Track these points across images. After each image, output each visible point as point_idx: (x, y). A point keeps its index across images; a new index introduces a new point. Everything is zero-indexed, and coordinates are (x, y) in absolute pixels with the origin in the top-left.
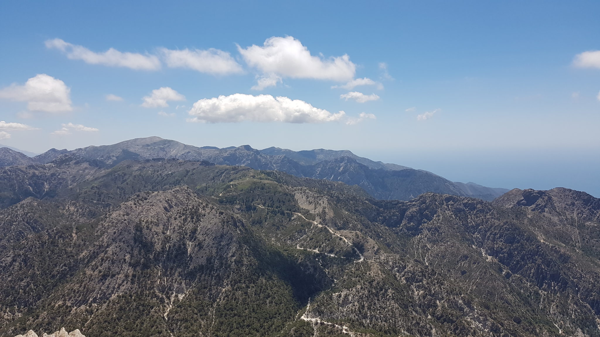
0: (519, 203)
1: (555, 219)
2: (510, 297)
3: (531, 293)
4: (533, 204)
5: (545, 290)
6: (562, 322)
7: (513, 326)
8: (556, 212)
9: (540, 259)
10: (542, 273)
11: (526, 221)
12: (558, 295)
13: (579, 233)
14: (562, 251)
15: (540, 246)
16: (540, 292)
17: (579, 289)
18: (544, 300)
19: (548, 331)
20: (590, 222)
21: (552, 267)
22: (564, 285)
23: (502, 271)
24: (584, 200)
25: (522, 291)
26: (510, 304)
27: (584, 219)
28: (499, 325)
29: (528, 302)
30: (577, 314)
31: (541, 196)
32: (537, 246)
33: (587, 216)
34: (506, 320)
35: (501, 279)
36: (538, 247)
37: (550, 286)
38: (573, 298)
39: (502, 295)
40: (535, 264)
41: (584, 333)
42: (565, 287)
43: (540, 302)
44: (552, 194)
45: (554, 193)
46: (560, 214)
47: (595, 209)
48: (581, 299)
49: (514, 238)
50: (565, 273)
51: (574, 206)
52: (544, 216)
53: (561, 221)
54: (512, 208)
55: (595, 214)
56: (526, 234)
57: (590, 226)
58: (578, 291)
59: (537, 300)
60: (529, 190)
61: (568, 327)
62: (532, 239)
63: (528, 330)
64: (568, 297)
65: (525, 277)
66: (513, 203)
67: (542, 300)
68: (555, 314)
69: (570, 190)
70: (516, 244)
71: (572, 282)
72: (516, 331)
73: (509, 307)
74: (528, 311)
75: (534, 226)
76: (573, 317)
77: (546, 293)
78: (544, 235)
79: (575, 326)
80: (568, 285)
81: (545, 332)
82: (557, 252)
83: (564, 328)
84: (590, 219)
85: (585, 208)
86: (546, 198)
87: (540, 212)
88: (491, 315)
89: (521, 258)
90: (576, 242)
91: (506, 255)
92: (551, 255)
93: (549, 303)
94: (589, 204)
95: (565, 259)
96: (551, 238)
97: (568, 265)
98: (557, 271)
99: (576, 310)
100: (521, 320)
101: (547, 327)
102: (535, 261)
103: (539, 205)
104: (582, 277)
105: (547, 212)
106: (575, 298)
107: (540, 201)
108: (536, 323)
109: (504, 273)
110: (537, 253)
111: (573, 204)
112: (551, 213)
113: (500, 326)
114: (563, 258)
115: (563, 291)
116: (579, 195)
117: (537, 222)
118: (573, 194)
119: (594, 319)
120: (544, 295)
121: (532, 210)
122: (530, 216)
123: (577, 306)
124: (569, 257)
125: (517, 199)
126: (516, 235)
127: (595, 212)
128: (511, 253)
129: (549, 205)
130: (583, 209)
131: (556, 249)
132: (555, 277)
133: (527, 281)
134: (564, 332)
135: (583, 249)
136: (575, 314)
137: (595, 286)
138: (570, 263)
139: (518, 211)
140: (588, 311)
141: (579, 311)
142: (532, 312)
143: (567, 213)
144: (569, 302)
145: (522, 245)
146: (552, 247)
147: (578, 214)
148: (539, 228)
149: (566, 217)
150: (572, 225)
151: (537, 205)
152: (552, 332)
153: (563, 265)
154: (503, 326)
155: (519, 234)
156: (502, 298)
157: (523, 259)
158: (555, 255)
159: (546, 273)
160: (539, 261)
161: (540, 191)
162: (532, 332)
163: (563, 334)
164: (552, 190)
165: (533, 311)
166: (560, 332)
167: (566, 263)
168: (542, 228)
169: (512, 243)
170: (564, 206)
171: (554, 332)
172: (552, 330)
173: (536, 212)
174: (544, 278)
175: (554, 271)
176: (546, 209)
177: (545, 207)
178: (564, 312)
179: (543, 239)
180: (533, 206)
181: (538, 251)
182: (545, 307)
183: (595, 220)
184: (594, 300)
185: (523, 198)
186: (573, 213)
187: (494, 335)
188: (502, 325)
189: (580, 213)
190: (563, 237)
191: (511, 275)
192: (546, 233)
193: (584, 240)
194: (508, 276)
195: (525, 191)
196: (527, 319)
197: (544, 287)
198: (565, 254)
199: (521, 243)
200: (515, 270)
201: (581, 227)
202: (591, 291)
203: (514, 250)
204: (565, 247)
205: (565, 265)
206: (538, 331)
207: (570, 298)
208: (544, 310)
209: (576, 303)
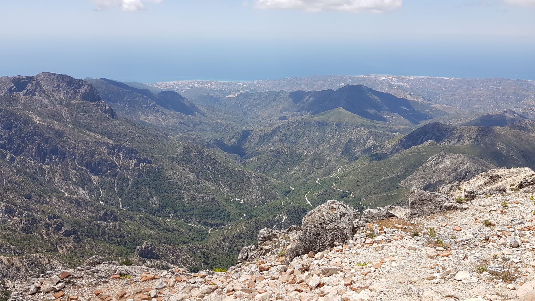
0: (10, 90)
1: (46, 101)
2: (17, 178)
3: (36, 169)
4: (24, 89)
5: (48, 164)
6: (66, 186)
7: (26, 202)
8: (46, 94)
9: (39, 138)
10: (43, 150)
11: (20, 106)
12: (60, 165)
13: (68, 110)
14: (57, 128)
15: (37, 127)
16: (44, 166)
17: (75, 156)
18: (48, 172)
19: (56, 197)
20: (75, 100)
21: (50, 144)
22: (63, 156)
23: (5, 156)
24: (67, 82)
25: (28, 170)
26: (18, 184)
27: (70, 98)
28: (12, 206)
29: (35, 179)
30: (77, 177)
31: (30, 81)
32: (34, 127)
33: (72, 95)
34: (18, 200)
35: (6, 164)
36: (35, 128)
37: (51, 159)
38: (72, 165)
39: (10, 178)
40: (35, 143)
41: (84, 190)
42: (64, 157)
43: (45, 175)
44: (39, 79)
45: (41, 78)
46: (49, 96)
47: (77, 89)
48: (78, 164)
49: (12, 124)
50: (62, 146)
51: (60, 88)
52: (35, 99)
53: (51, 102)
54: (4, 95)
55: (78, 93)
56: (22, 118)
57: (75, 103)
58: (75, 158)
59: (42, 174)
60: (18, 77)
61: (72, 189)
62: (28, 121)
63: (39, 202)
64: (68, 165)
65: (28, 157)
66: (4, 91)
67: (46, 173)
68: (60, 182)
69: (55, 74)
70: (15, 129)
71: (69, 152)
72: (28, 206)
73: (19, 188)
74: (37, 186)
75: (28, 110)
76: (74, 180)
77: (49, 166)
78: (39, 117)
79: (77, 187)
80: (66, 156)
81: (54, 198)
82: (52, 129)
83: (69, 191)
84: (75, 98)
85: (69, 89)
86: (35, 83)
87: (31, 96)
88: (3, 199)
89: (21, 141)
90: (67, 119)
91: (7, 141)
92: (48, 133)
93: (54, 175)
94: (72, 85)
95: (60, 134)
96: (45, 118)
97: (63, 139)
98: (55, 145)
99: (76, 174)
100: (32, 196)
101: (55, 194)
102: (34, 141)
103: (30, 90)
104: (76, 147)
105: (38, 96)
106: (74, 165)
107: (29, 86)
108: (45, 194)
109: (7, 158)
111: (59, 86)
112: (41, 96)
114: (58, 134)
115: (63, 161)
116: (62, 78)
117: (31, 106)
118: (57, 77)
119: (90, 177)
120: (48, 168)
121: (23, 95)
122: (22, 101)
123: (76, 170)
124: (63, 132)
125: (8, 86)
126: (12, 121)
127: (78, 91)
128: (11, 139)
129: (38, 89)
130: (67, 90)
131: (51, 127)
132: (54, 151)
133: (31, 160)
134: (69, 194)
135: (73, 123)
136: (75, 177)
137: (87, 151)
138: (65, 136)
139: (11, 98)
140: (85, 172)
141: (78, 174)
142: (40, 186)
143: (55, 94)
144: (69, 169)
145: (20, 128)
146: (48, 126)
147: (64, 94)
148: (33, 110)
149: (55, 98)
150: (61, 104)
151: (28, 91)
152: (60, 197)
153: (59, 140)
154: (16, 206)
155: (16, 120)
156: (10, 181)
157: (23, 141)
158: (51, 132)
159: (47, 150)
160: (38, 140)
161: (28, 77)
162: (43, 202)
163: (69, 196)
164: (39, 75)
165: (41, 184)
166: (66, 195)
167: (61, 137)
168: (36, 111)
169: (10, 129)
170: (51, 89)
171: (62, 197)
172: (60, 195)
173: (28, 97)
174: (45, 154)
175: (53, 146)
176: (37, 93)
177: (35, 91)
178: (67, 178)
179: (39, 120)
180: (24, 91)
181: (36, 132)
182: (50, 178)
183: (79, 98)
184: (88, 162)
185: (13, 85)
186: (60, 94)
187: (9, 216)
189: (66, 93)
190: (55, 116)
191: (15, 158)
192: (40, 115)
193: (72, 115)
194: (12, 159)
195: (14, 78)
196: (37, 193)
197: (46, 161)
198: (59, 130)
200: (17, 153)
201: (69, 105)
202: (85, 156)
203: (14, 134)
204: (58, 124)
205: (61, 139)
206: (48, 200)
207: (70, 166)
208: (50, 181)
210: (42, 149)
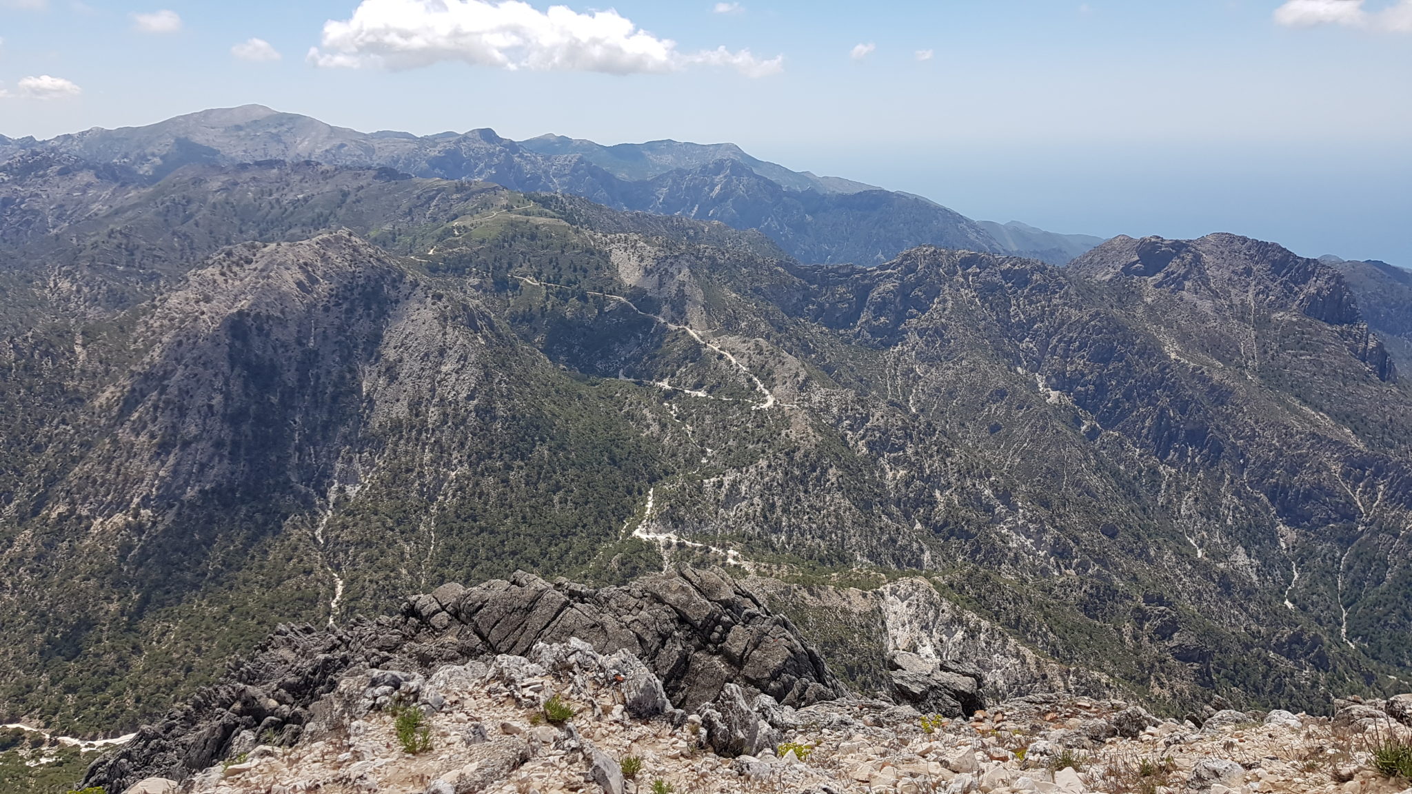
0: (1127, 270)
1: (1206, 306)
2: (1094, 481)
3: (1140, 471)
4: (1160, 271)
5: (1172, 465)
6: (1205, 533)
7: (1100, 543)
8: (1210, 289)
9: (1167, 396)
10: (1168, 426)
11: (1140, 311)
12: (1201, 474)
13: (1257, 337)
14: (1216, 377)
15: (1168, 367)
16: (1161, 468)
17: (1247, 461)
18: (1169, 486)
19: (1174, 553)
20: (1282, 313)
21: (1191, 415)
22: (1215, 455)
23: (1080, 424)
24: (1274, 263)
25: (1122, 467)
26: (1094, 496)
27: (1269, 306)
28: (1070, 541)
29: (1134, 492)
30: (1238, 515)
31: (1178, 252)
32: (1162, 367)
33: (1278, 298)
34: (1084, 531)
35: (1078, 442)
36: (1162, 370)
37: (1183, 455)
38: (1232, 482)
39: (1078, 477)
40: (1155, 407)
41: (1249, 556)
42: (1218, 458)
43: (1159, 491)
44: (1203, 249)
45: (1207, 246)
46: (1217, 296)
47: (1296, 283)
48: (1250, 482)
49: (1113, 349)
50: (1218, 427)
51: (1249, 275)
52: (1181, 299)
53: (1218, 310)
54: (1111, 280)
55: (1296, 294)
56: (1138, 341)
57: (1282, 321)
58: (1244, 466)
59: (1153, 486)
60: (1153, 240)
61: (1216, 544)
62: (1151, 351)
63: (1131, 551)
64: (1221, 479)
65: (1129, 436)
66: (1112, 270)
67: (1164, 486)
68: (1190, 516)
69: (1245, 240)
70: (1116, 364)
71: (1234, 446)
72: (1105, 553)
73: (1094, 503)
74: (1133, 511)
75: (1158, 322)
76: (1229, 522)
77: (1173, 471)
78: (1178, 343)
79: (1231, 542)
80: (1223, 454)
81: (1168, 554)
82: (1203, 380)
83: (1209, 546)
84: (1283, 307)
85: (1273, 280)
86: (1189, 257)
87: (1173, 291)
88: (1054, 521)
89: (1124, 396)
90: (1248, 359)
91: (1091, 387)
92: (1190, 387)
93: (1180, 494)
94: (1285, 271)
95: (1220, 395)
96: (1193, 349)
97: (1227, 409)
98: (1202, 422)
99: (1236, 508)
100: (1118, 531)
101: (1172, 544)
102: (1154, 402)
103: (1173, 273)
104: (1255, 436)
105: (1188, 290)
106: (1237, 482)
107: (1174, 265)
108: (1149, 536)
109: (1083, 428)
110: (1160, 383)
111: (1248, 271)
112: (1197, 293)
113: (1072, 544)
114: (1216, 394)
115: (1212, 465)
116: (1263, 249)
117: (1166, 312)
118: (1249, 249)
119: (1273, 525)
120: (1170, 476)
121: (1155, 286)
122: (1149, 300)
123: (1240, 498)
124: (1231, 392)
125: (1123, 261)
126: (1115, 344)
127: (1296, 289)
128: (1103, 384)
129: (1194, 275)
130: (1268, 283)
131: (1203, 373)
132: (1196, 437)
133: (1134, 444)
134: (1206, 556)
135: (1261, 372)
136: (1233, 516)
137: (1281, 455)
138: (1233, 404)
139: (1124, 288)
140: (1263, 509)
141: (1243, 509)
142: (1141, 514)
143: (1233, 292)
144: (1223, 490)
145: (1128, 364)
146: (1194, 369)
147: (1258, 294)
148: (1169, 325)
149: (1231, 301)
150: (1242, 319)
151: (1167, 275)
152: (1183, 556)
153: (1215, 409)
154: (1078, 544)
155: (1124, 342)
156: (1077, 484)
157: (1127, 396)
158: (1199, 386)
159: (1178, 428)
160: (1164, 401)
161: (1177, 241)
162: (1140, 555)
163: (1206, 559)
164: (1203, 240)
165: (1144, 510)
166: (1200, 555)
167: (1222, 404)
168: (1175, 327)
169: (1106, 361)
170: (1226, 277)
171: (1188, 556)
172: (1184, 550)
173: (1166, 290)
174: (1172, 438)
175: (1195, 423)
176: (1188, 284)
177: (1185, 277)
178: (1210, 512)
179: (1177, 351)
180: (1159, 276)
181: (1163, 379)
182: (1170, 502)
183: (1295, 307)
184: (1277, 485)
185: (1136, 258)
186: (1247, 292)
187: (1057, 563)
188: (1077, 541)
189: (1263, 292)
190: (1218, 347)
191: (1100, 432)
192: (1184, 338)
193: (1266, 352)
194: (1093, 434)
195: (1143, 241)
196: (1131, 527)
197: (1170, 457)
198: (1221, 384)
199: (1126, 361)
200: (1107, 422)
201: (1262, 323)
202: (1273, 465)
203: (1111, 376)
204: (1223, 369)
205: (1220, 408)
206: (1152, 553)
207: (1227, 482)
208: (1167, 508)
209: (1237, 493)
210: (1168, 422)
